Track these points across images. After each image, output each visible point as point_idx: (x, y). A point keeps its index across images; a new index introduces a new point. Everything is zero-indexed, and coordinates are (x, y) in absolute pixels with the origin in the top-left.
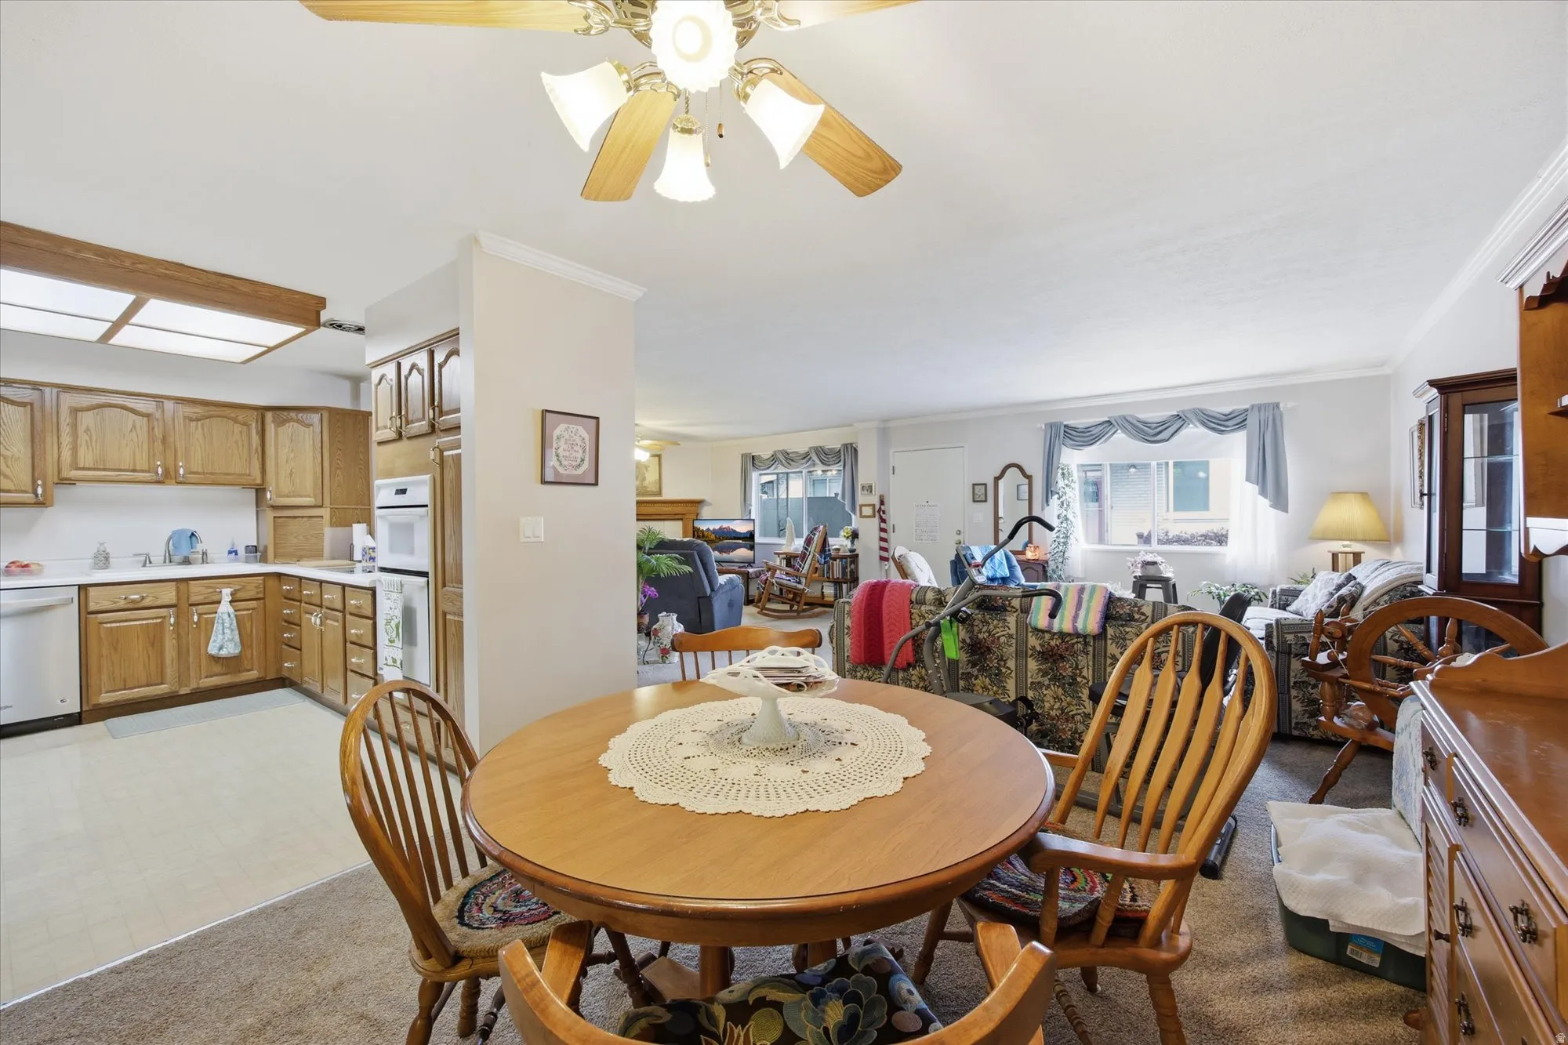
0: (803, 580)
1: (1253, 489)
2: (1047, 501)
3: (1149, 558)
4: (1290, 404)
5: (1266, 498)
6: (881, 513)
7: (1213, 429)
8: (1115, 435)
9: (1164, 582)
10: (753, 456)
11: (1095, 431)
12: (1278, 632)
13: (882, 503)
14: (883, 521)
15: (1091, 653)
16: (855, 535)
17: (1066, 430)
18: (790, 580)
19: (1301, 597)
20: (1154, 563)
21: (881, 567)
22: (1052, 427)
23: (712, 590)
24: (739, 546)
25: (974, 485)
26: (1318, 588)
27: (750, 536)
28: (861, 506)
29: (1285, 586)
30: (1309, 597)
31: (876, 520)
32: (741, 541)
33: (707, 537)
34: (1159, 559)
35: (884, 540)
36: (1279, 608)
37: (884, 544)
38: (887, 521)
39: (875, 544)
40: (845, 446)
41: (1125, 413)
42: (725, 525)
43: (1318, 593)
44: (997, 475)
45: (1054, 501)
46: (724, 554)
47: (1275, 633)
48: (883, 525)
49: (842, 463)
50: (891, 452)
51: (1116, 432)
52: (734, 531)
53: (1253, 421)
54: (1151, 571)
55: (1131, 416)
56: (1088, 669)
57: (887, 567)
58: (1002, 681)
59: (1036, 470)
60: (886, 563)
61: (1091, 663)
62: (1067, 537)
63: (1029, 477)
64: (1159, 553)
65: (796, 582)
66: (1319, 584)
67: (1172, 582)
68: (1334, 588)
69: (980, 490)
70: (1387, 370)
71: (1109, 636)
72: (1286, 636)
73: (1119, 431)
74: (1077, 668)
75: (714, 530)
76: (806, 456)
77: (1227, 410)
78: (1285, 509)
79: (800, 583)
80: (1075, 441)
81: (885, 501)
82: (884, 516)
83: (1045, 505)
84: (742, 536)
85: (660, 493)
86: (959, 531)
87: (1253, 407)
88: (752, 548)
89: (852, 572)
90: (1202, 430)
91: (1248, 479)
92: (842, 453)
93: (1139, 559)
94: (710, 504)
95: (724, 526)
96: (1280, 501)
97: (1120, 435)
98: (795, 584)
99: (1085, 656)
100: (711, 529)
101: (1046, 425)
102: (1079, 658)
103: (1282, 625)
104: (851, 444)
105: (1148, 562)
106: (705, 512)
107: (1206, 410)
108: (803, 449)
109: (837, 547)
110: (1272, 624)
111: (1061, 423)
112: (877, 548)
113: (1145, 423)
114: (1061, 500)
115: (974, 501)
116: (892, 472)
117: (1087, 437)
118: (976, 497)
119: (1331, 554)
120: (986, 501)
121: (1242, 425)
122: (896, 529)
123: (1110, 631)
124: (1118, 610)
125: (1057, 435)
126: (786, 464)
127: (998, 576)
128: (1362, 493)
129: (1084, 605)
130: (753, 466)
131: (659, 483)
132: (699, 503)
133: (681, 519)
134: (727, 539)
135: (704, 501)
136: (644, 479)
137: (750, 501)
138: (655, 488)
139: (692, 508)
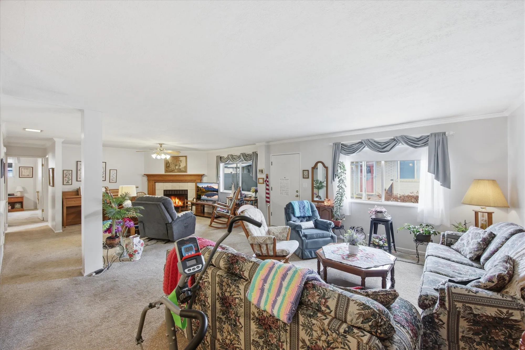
0: (230, 211)
1: (431, 176)
2: (333, 179)
3: (379, 209)
4: (451, 133)
5: (439, 181)
6: (266, 182)
7: (412, 146)
8: (364, 149)
9: (385, 222)
10: (221, 157)
11: (355, 147)
12: (449, 299)
13: (267, 177)
14: (268, 185)
15: (288, 331)
16: (256, 191)
17: (342, 146)
19: (459, 240)
20: (381, 212)
21: (267, 205)
22: (336, 145)
23: (173, 220)
24: (214, 195)
25: (303, 171)
26: (470, 237)
28: (259, 179)
29: (450, 232)
30: (465, 242)
31: (264, 185)
33: (202, 190)
34: (384, 210)
35: (268, 194)
36: (447, 245)
37: (268, 196)
38: (269, 185)
39: (264, 195)
40: (253, 153)
41: (368, 138)
42: (209, 185)
43: (470, 240)
44: (313, 166)
45: (337, 180)
47: (447, 299)
48: (267, 187)
49: (252, 160)
50: (271, 155)
51: (365, 147)
52: (212, 188)
53: (432, 141)
54: (380, 216)
55: (371, 139)
56: (287, 344)
57: (269, 205)
58: (237, 332)
59: (329, 164)
60: (268, 203)
61: (288, 340)
62: (342, 197)
63: (326, 168)
64: (385, 206)
65: (226, 212)
66: (471, 235)
67: (390, 222)
68: (481, 240)
69: (306, 173)
70: (506, 114)
71: (300, 323)
72: (456, 303)
73: (366, 147)
74: (279, 340)
76: (239, 157)
77: (418, 136)
78: (449, 187)
80: (346, 151)
81: (269, 177)
82: (268, 183)
83: (333, 181)
84: (216, 190)
85: (186, 171)
86: (297, 191)
87: (432, 134)
88: (218, 195)
90: (406, 146)
91: (429, 171)
92: (252, 155)
93: (374, 210)
94: (206, 176)
96: (446, 182)
97: (366, 149)
99: (285, 333)
100: (204, 187)
101: (333, 144)
102: (281, 332)
103: (453, 293)
104: (256, 152)
105: (378, 211)
106: (205, 179)
107: (408, 136)
108: (238, 154)
109: (250, 195)
110: (444, 289)
111: (340, 143)
112: (265, 197)
113: (378, 143)
114: (339, 179)
115: (303, 178)
116: (271, 165)
117: (351, 149)
118: (304, 176)
119: (474, 213)
120: (308, 178)
121: (425, 144)
122: (273, 189)
123: (302, 319)
124: (310, 298)
125: (338, 148)
126: (232, 161)
127: (306, 215)
128: (493, 180)
129: (283, 290)
130: (221, 161)
131: (186, 167)
132: (202, 176)
133: (194, 182)
134: (210, 191)
135: (204, 175)
136: (180, 166)
137: (220, 175)
138: (184, 169)
139: (198, 178)
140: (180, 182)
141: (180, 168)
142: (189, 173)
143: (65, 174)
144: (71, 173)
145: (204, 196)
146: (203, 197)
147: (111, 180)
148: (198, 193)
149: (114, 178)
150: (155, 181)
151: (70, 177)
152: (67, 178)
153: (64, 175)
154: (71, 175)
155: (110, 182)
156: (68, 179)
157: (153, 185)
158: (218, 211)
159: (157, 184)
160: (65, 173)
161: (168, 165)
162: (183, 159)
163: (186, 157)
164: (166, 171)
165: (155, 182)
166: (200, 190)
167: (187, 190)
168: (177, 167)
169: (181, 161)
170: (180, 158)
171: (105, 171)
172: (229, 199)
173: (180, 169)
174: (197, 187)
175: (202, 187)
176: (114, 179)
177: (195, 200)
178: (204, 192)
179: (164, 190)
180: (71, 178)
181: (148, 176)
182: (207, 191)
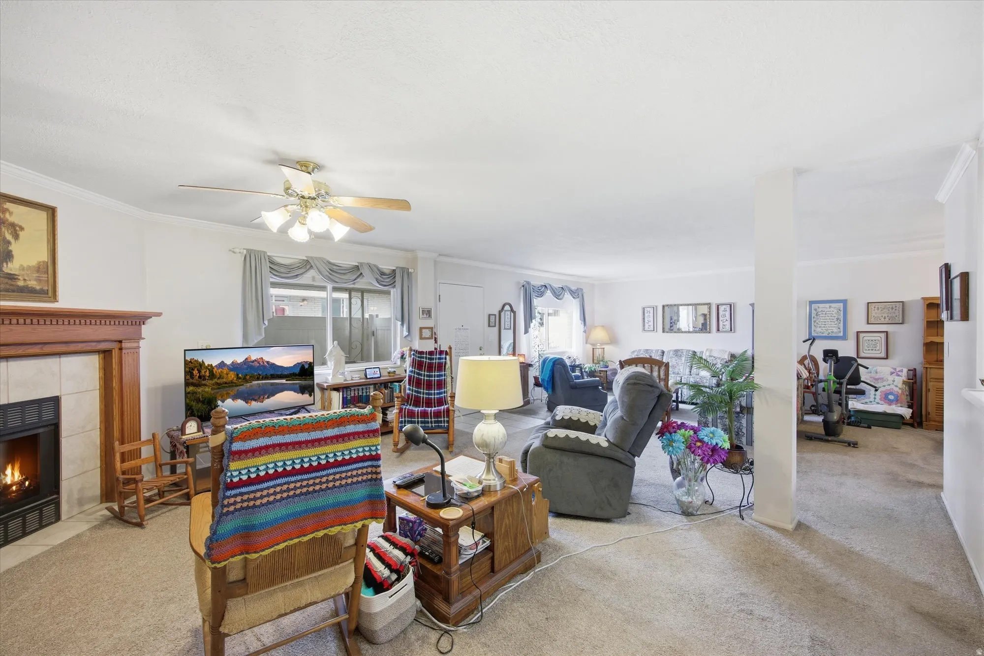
11: (542, 290)
17: (532, 286)
25: (489, 315)
27: (305, 372)
28: (421, 329)
33: (220, 377)
40: (399, 269)
44: (500, 309)
49: (395, 285)
50: (438, 281)
51: (547, 291)
52: (273, 366)
63: (514, 313)
69: (492, 319)
75: (234, 363)
80: (536, 293)
84: (288, 372)
92: (395, 275)
95: (253, 358)
100: (228, 363)
104: (406, 269)
113: (556, 289)
115: (489, 326)
116: (438, 301)
117: (540, 292)
118: (491, 323)
120: (495, 326)
121: (578, 296)
136: (7, 256)
138: (39, 280)
140: (60, 354)
141: (13, 268)
142: (66, 301)
162: (25, 219)
163: (47, 209)
166: (212, 375)
167: (55, 401)
169: (14, 229)
170: (8, 205)
173: (12, 278)
174: (195, 365)
175: (222, 364)
182: (247, 379)
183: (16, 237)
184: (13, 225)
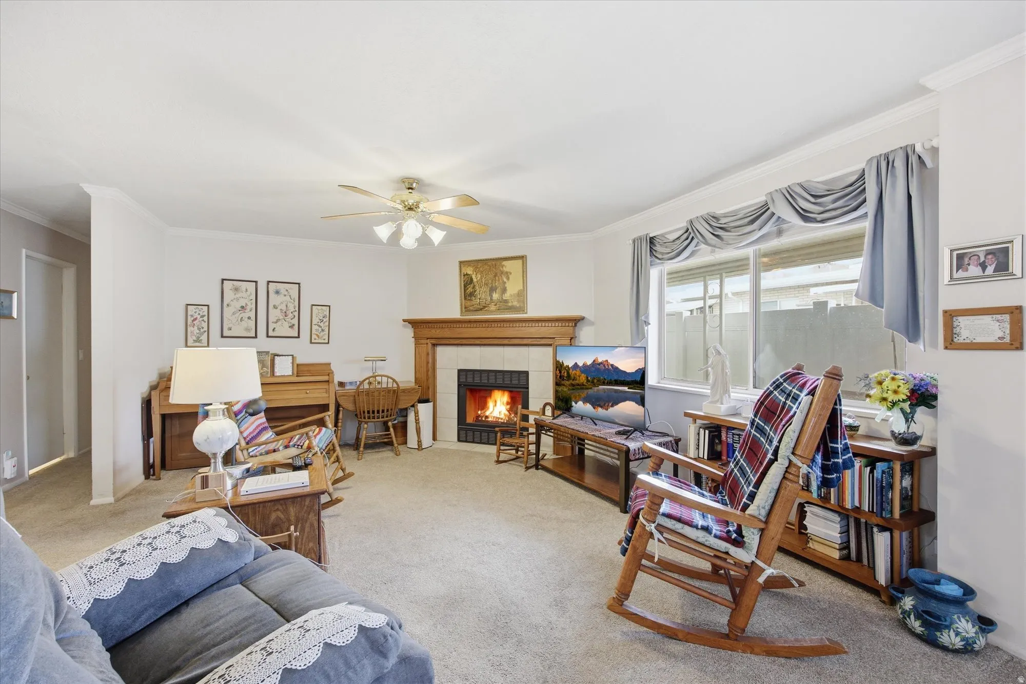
0: (752, 537)
10: (652, 239)
18: (706, 529)
24: (624, 398)
27: (638, 380)
32: (626, 389)
33: (575, 379)
46: (600, 409)
52: (616, 369)
65: (727, 539)
75: (585, 365)
79: (739, 542)
84: (629, 379)
85: (522, 309)
88: (642, 402)
89: (907, 498)
94: (592, 324)
95: (600, 360)
98: (723, 545)
100: (581, 364)
106: (585, 335)
126: (715, 240)
130: (652, 254)
131: (522, 295)
132: (576, 321)
133: (551, 345)
134: (604, 384)
135: (583, 318)
136: (504, 290)
137: (647, 316)
138: (519, 301)
139: (564, 329)
140: (504, 345)
141: (507, 296)
142: (532, 312)
143: (192, 316)
144: (206, 313)
145: (580, 403)
146: (580, 406)
147: (314, 336)
148: (560, 389)
149: (323, 330)
150: (434, 341)
151: (205, 325)
152: (196, 328)
153: (189, 317)
154: (205, 318)
155: (311, 343)
156: (199, 329)
157: (428, 354)
158: (669, 523)
159: (439, 349)
160: (190, 313)
161: (470, 290)
162: (512, 267)
163: (522, 258)
164: (465, 309)
165: (434, 345)
166: (569, 376)
167: (526, 373)
168: (496, 296)
169: (508, 275)
170: (504, 263)
171: (297, 309)
172: (699, 422)
173: (506, 301)
174: (559, 366)
175: (576, 365)
176: (322, 334)
177: (549, 411)
178: (581, 387)
179: (460, 371)
180: (206, 329)
181: (415, 324)
182: (595, 382)
183: (508, 278)
184: (507, 273)
